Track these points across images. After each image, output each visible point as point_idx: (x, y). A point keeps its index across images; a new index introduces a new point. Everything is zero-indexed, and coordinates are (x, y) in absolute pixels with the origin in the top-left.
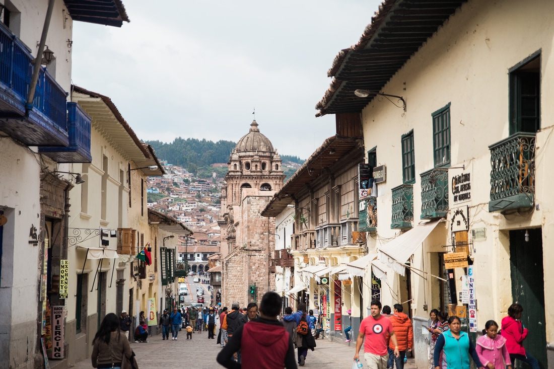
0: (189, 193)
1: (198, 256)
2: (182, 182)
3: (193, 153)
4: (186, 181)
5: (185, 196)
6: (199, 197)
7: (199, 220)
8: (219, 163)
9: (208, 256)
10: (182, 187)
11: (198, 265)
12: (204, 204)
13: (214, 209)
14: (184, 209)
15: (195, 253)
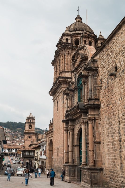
0: (10, 135)
1: (14, 150)
2: (8, 132)
3: (12, 125)
4: (10, 132)
5: (9, 136)
6: (13, 136)
7: (12, 142)
8: (18, 128)
9: (17, 150)
10: (8, 133)
11: (13, 153)
12: (14, 138)
13: (17, 140)
14: (8, 139)
15: (12, 149)
